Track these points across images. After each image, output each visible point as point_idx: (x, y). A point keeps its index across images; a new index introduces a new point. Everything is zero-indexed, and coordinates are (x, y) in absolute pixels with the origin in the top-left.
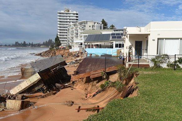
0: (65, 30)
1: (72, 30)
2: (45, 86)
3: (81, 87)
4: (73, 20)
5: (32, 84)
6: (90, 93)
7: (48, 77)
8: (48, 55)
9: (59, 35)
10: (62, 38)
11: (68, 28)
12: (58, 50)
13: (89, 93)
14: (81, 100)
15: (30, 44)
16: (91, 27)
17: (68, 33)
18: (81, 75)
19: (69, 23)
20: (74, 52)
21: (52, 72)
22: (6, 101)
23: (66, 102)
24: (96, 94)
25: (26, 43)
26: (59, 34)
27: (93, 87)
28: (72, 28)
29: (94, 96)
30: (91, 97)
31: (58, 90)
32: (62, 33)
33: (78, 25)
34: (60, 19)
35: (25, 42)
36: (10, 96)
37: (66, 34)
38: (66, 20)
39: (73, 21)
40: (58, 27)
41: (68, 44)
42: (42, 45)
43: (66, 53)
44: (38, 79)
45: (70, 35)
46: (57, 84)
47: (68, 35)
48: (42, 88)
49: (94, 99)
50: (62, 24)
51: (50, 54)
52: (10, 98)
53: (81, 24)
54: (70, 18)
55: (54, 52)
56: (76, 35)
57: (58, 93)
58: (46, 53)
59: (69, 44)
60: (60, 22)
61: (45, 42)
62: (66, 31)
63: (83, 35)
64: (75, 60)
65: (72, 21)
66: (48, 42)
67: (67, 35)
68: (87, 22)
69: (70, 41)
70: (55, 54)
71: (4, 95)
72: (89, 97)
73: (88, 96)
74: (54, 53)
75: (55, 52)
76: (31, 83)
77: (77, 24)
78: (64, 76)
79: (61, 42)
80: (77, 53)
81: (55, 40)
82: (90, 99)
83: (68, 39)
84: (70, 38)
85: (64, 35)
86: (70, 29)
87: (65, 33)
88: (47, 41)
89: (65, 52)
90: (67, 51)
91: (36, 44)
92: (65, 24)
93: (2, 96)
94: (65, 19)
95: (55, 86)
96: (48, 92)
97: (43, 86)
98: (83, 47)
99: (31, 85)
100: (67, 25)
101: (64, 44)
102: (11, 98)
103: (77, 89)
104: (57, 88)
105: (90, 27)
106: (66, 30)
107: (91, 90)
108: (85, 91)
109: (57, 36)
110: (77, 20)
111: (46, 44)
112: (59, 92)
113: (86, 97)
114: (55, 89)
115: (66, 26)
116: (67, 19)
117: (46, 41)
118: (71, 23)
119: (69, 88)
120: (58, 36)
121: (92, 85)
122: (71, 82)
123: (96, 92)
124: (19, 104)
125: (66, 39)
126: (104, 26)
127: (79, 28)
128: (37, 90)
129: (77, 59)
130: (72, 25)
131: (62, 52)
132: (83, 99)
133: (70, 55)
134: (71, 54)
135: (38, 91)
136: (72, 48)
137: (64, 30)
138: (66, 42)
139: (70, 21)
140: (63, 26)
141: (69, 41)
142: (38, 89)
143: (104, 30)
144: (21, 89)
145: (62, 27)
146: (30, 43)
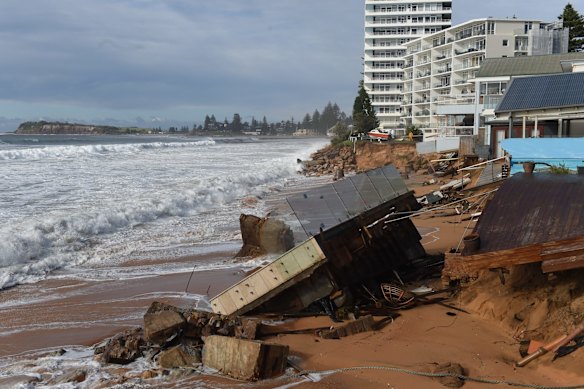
0: (392, 64)
1: (422, 63)
2: (339, 293)
3: (491, 305)
4: (427, 19)
5: (292, 282)
6: (541, 337)
7: (350, 257)
8: (326, 165)
9: (367, 84)
10: (382, 97)
11: (408, 54)
12: (367, 148)
13: (535, 338)
14: (500, 362)
15: (255, 122)
16: (511, 43)
17: (406, 75)
18: (500, 256)
19: (410, 35)
20: (433, 157)
21: (366, 236)
22: (203, 338)
23: (433, 368)
24: (573, 343)
25: (243, 121)
26: (367, 80)
27: (556, 314)
28: (424, 56)
29: (563, 351)
30: (550, 356)
31: (391, 310)
32: (383, 75)
33: (450, 40)
34: (374, 19)
35: (237, 118)
36: (216, 321)
37: (398, 81)
38: (399, 24)
39: (430, 23)
40: (367, 51)
41: (405, 123)
42: (300, 126)
43: (399, 157)
44: (313, 261)
45: (416, 84)
46: (389, 289)
47: (406, 86)
48: (327, 298)
49: (563, 368)
50: (383, 42)
51: (335, 163)
52: (214, 331)
53: (463, 33)
54: (418, 12)
55: (349, 154)
56: (439, 82)
57: (394, 325)
58: (320, 160)
59: (410, 121)
60: (375, 30)
61: (311, 115)
62: (397, 69)
63: (478, 80)
64: (442, 187)
65: (424, 23)
66: (323, 116)
67: (400, 86)
68: (491, 24)
69: (415, 109)
70: (354, 162)
71: (196, 315)
72: (537, 357)
73: (534, 348)
74: (350, 160)
75: (353, 154)
76: (287, 277)
77: (448, 36)
78: (411, 254)
79: (378, 114)
80: (449, 157)
81: (355, 107)
82: (546, 363)
83: (405, 99)
84: (415, 97)
85: (388, 86)
86: (415, 59)
87: (393, 75)
88: (321, 112)
89: (395, 153)
90: (401, 151)
91: (278, 125)
92: (393, 41)
93: (189, 319)
94: (394, 19)
95: (379, 296)
96: (352, 315)
97: (333, 293)
98: (476, 132)
99: (287, 286)
100: (402, 41)
101: (388, 124)
102: (221, 330)
103: (475, 316)
104: (387, 304)
105: (505, 43)
106: (400, 64)
107: (546, 324)
108: (512, 326)
109: (363, 92)
110: (446, 17)
111: (316, 125)
112: (398, 319)
113: (524, 354)
114: (378, 304)
115: (397, 47)
116: (402, 18)
117: (317, 113)
118: (422, 35)
119: (436, 306)
120: (366, 88)
121: (550, 302)
122: (445, 283)
123: (572, 335)
124: (249, 357)
125: (398, 103)
126: (570, 37)
127: (457, 53)
128: (310, 306)
129: (450, 185)
130: (424, 43)
131: (381, 155)
132: (506, 360)
133: (415, 166)
134: (420, 163)
135: (316, 309)
136: (425, 140)
137: (389, 63)
138: (398, 114)
139: (418, 24)
140: (386, 48)
141: (410, 110)
142: (314, 303)
143: (573, 54)
144: (251, 298)
145: (382, 53)
146: (256, 119)
